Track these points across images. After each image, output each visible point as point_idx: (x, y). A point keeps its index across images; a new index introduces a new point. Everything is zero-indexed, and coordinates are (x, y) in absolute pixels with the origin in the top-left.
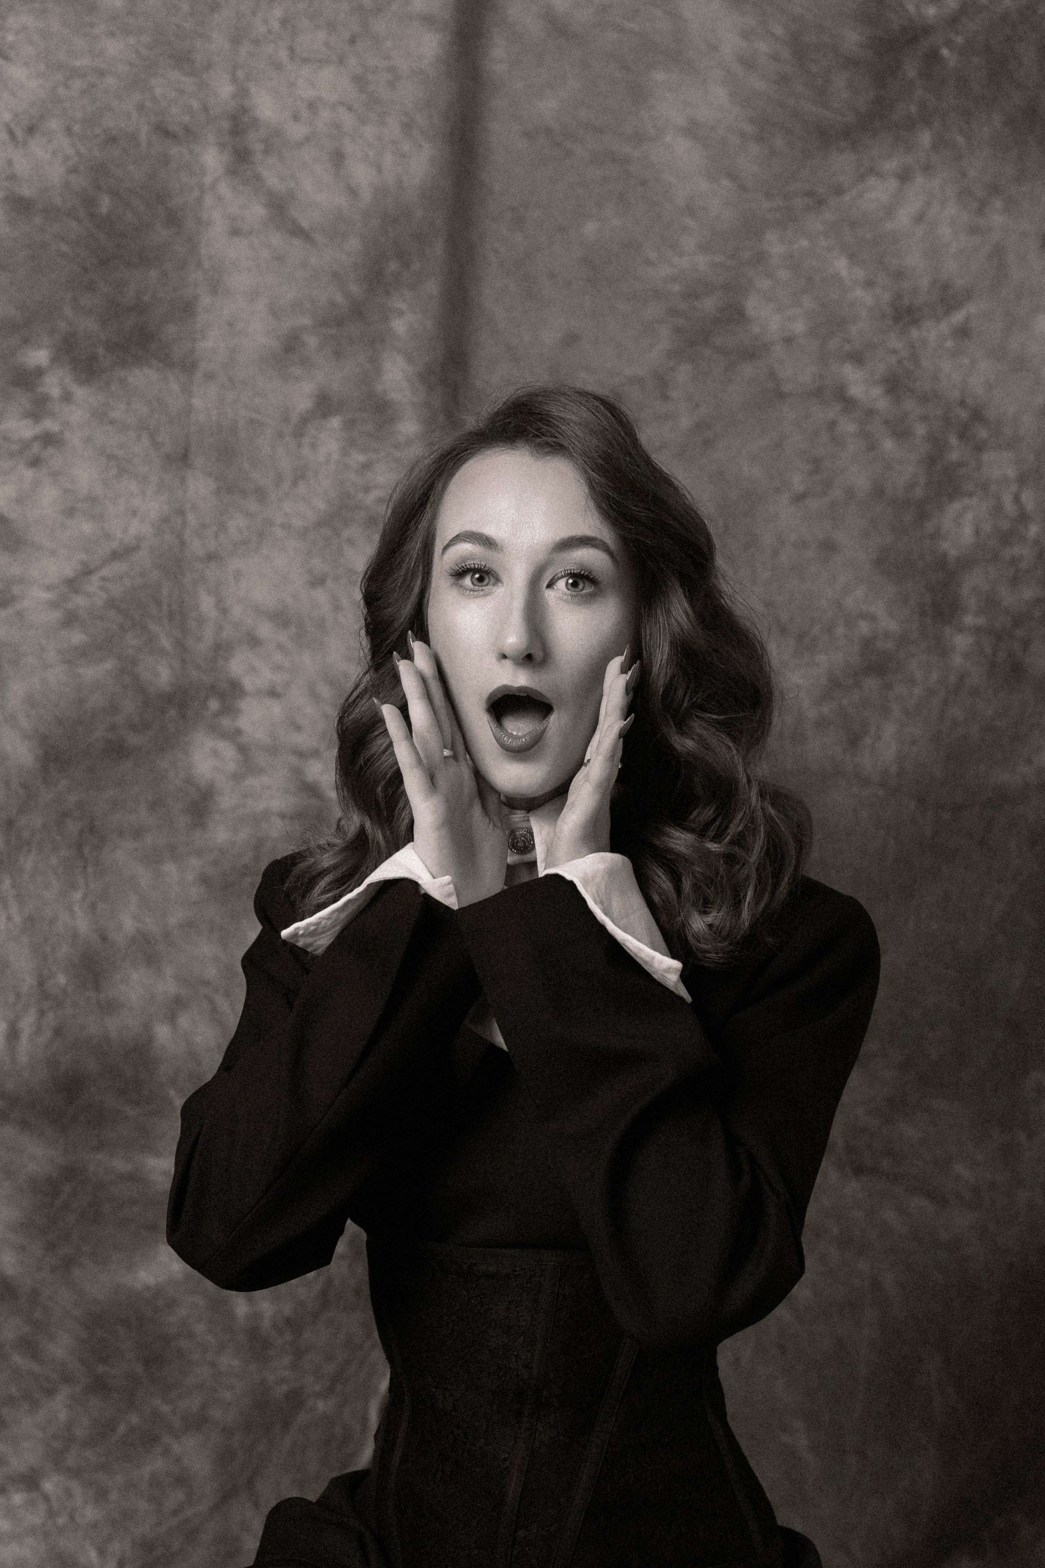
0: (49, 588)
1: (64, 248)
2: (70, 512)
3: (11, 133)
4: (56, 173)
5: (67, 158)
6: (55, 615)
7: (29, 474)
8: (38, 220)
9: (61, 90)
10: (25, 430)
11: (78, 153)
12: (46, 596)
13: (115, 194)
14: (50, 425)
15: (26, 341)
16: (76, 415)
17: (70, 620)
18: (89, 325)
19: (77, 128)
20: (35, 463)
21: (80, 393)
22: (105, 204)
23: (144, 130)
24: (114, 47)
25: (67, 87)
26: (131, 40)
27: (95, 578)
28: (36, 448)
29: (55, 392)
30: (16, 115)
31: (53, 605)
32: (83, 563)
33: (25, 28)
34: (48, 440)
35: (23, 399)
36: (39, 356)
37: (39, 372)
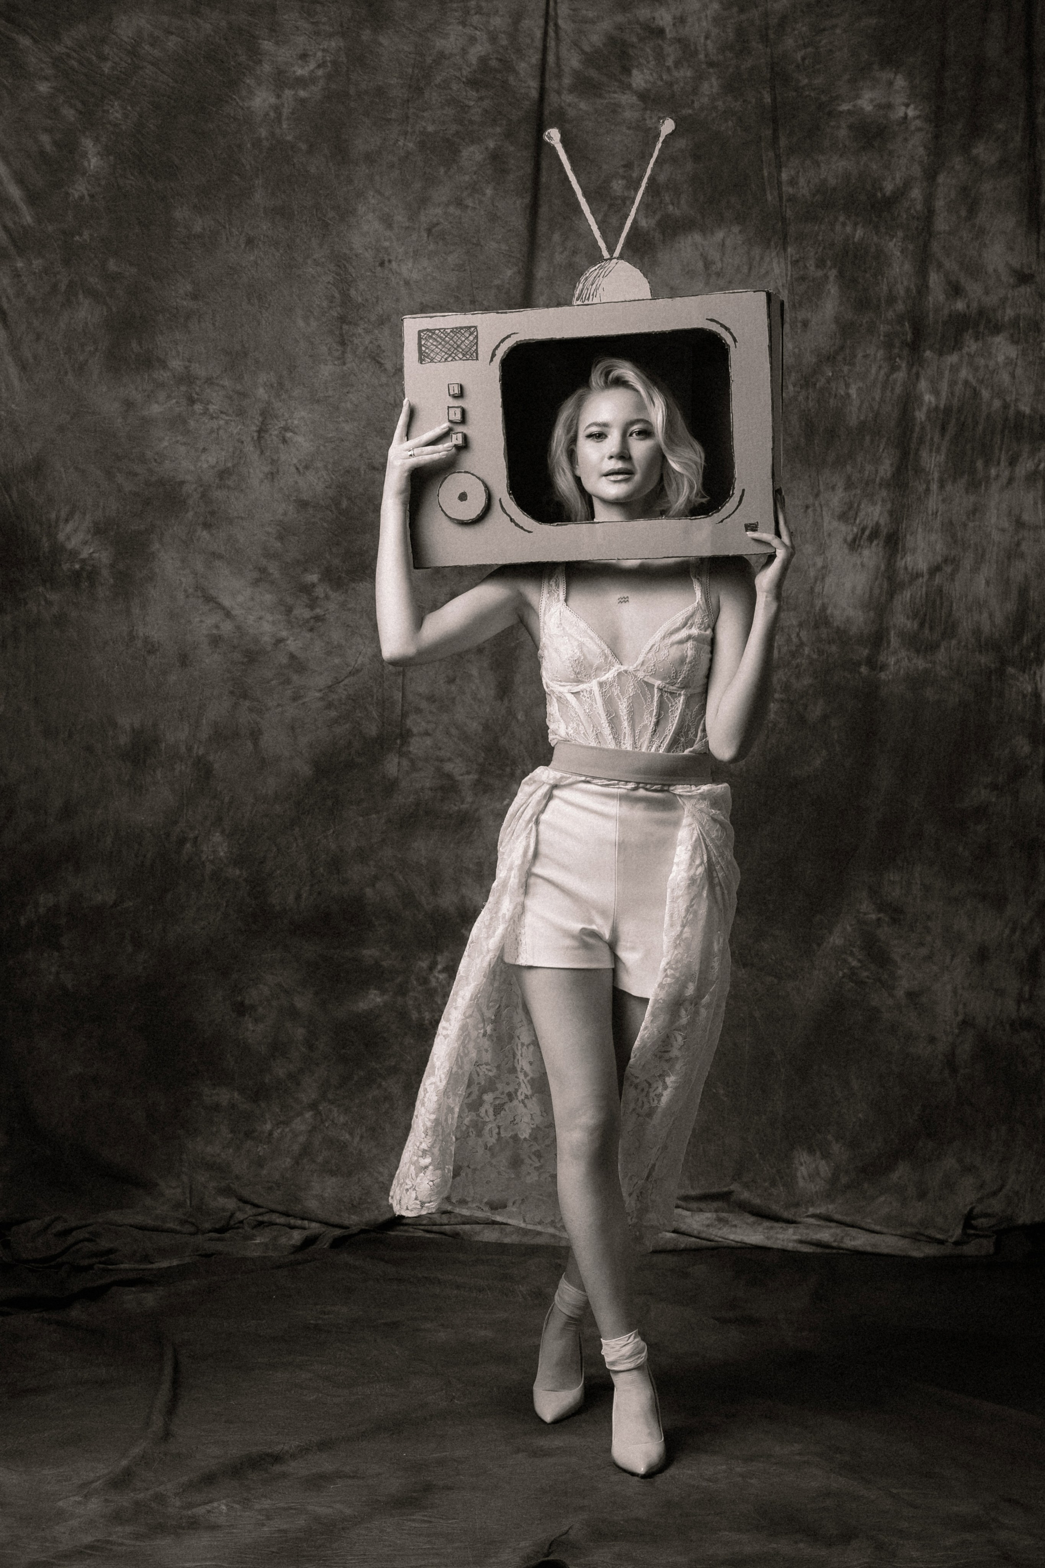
0: (320, 690)
1: (325, 525)
2: (329, 653)
3: (297, 469)
4: (320, 487)
5: (325, 481)
6: (321, 704)
7: (308, 635)
8: (311, 511)
9: (322, 448)
10: (307, 614)
11: (332, 479)
12: (318, 695)
13: (349, 499)
14: (318, 611)
15: (306, 570)
16: (332, 606)
17: (330, 706)
18: (336, 562)
19: (330, 466)
20: (311, 630)
21: (333, 595)
22: (345, 504)
23: (363, 468)
24: (347, 428)
25: (325, 446)
26: (356, 424)
27: (341, 684)
28: (312, 621)
29: (322, 595)
30: (300, 460)
31: (322, 699)
32: (336, 678)
33: (303, 418)
34: (317, 618)
35: (305, 598)
36: (313, 578)
37: (314, 585)
